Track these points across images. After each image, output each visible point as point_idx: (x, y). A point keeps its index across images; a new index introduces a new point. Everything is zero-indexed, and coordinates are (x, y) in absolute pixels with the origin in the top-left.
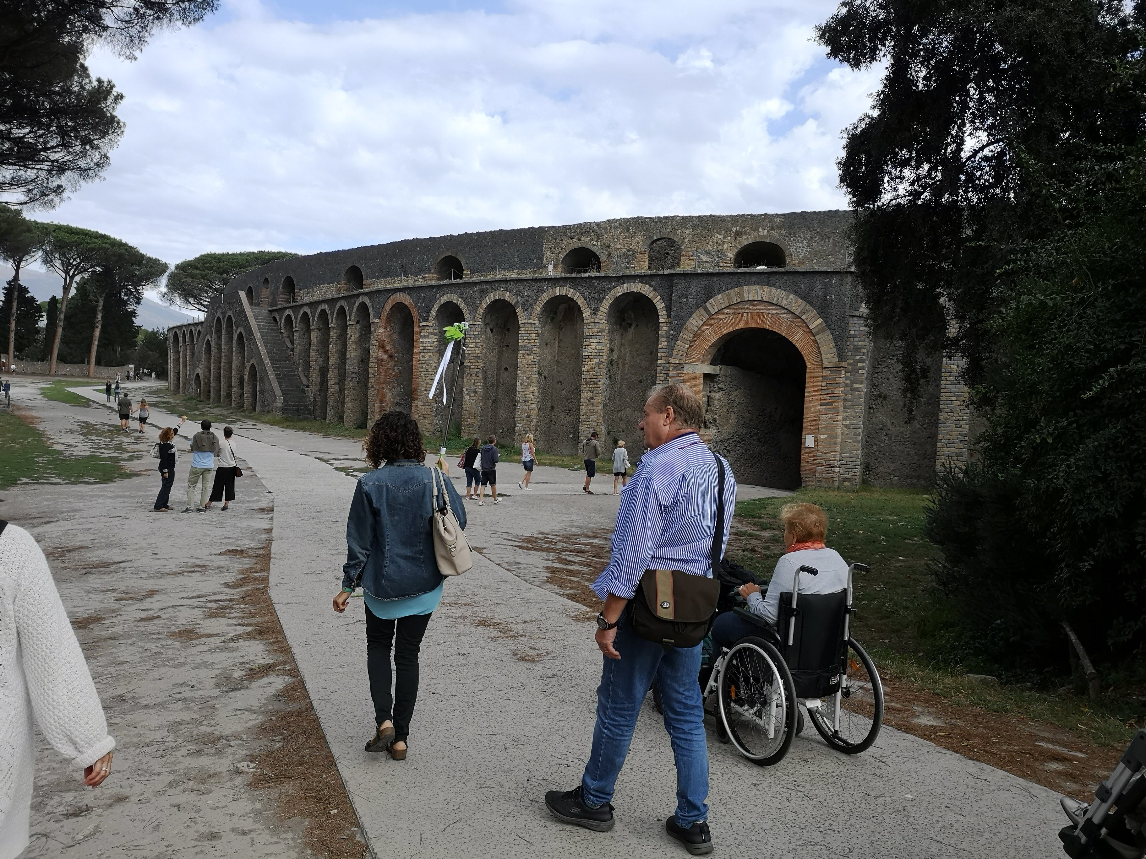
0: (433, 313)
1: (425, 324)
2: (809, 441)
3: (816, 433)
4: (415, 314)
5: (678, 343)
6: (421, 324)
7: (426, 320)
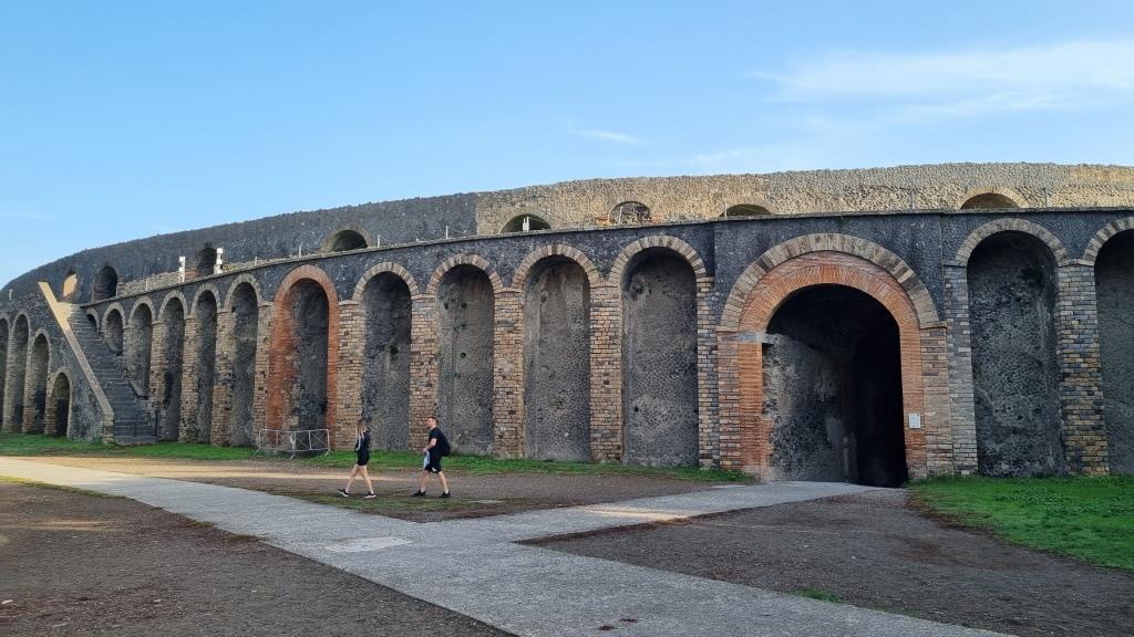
0: (360, 287)
1: (346, 302)
2: (913, 420)
3: (921, 410)
4: (331, 292)
5: (727, 306)
6: (340, 303)
7: (349, 297)
